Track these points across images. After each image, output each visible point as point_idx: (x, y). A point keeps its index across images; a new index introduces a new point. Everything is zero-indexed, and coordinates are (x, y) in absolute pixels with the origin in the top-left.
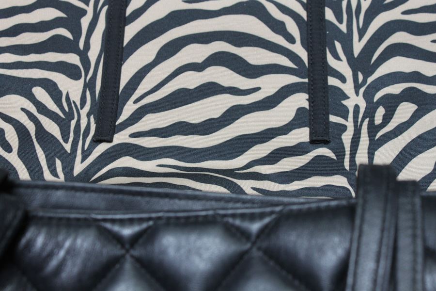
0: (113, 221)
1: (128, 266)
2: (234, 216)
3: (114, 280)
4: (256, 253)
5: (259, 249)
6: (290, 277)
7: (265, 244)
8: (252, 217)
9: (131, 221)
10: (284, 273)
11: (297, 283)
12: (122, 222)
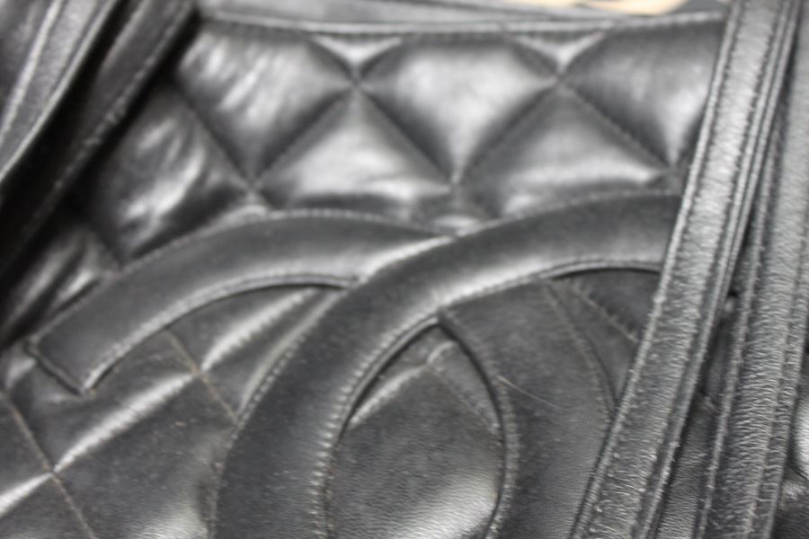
0: (336, 36)
1: (356, 105)
2: (532, 34)
3: (333, 126)
4: (565, 93)
5: (570, 86)
6: (617, 129)
7: (579, 79)
8: (563, 38)
9: (363, 38)
10: (607, 123)
11: (627, 137)
12: (349, 38)
